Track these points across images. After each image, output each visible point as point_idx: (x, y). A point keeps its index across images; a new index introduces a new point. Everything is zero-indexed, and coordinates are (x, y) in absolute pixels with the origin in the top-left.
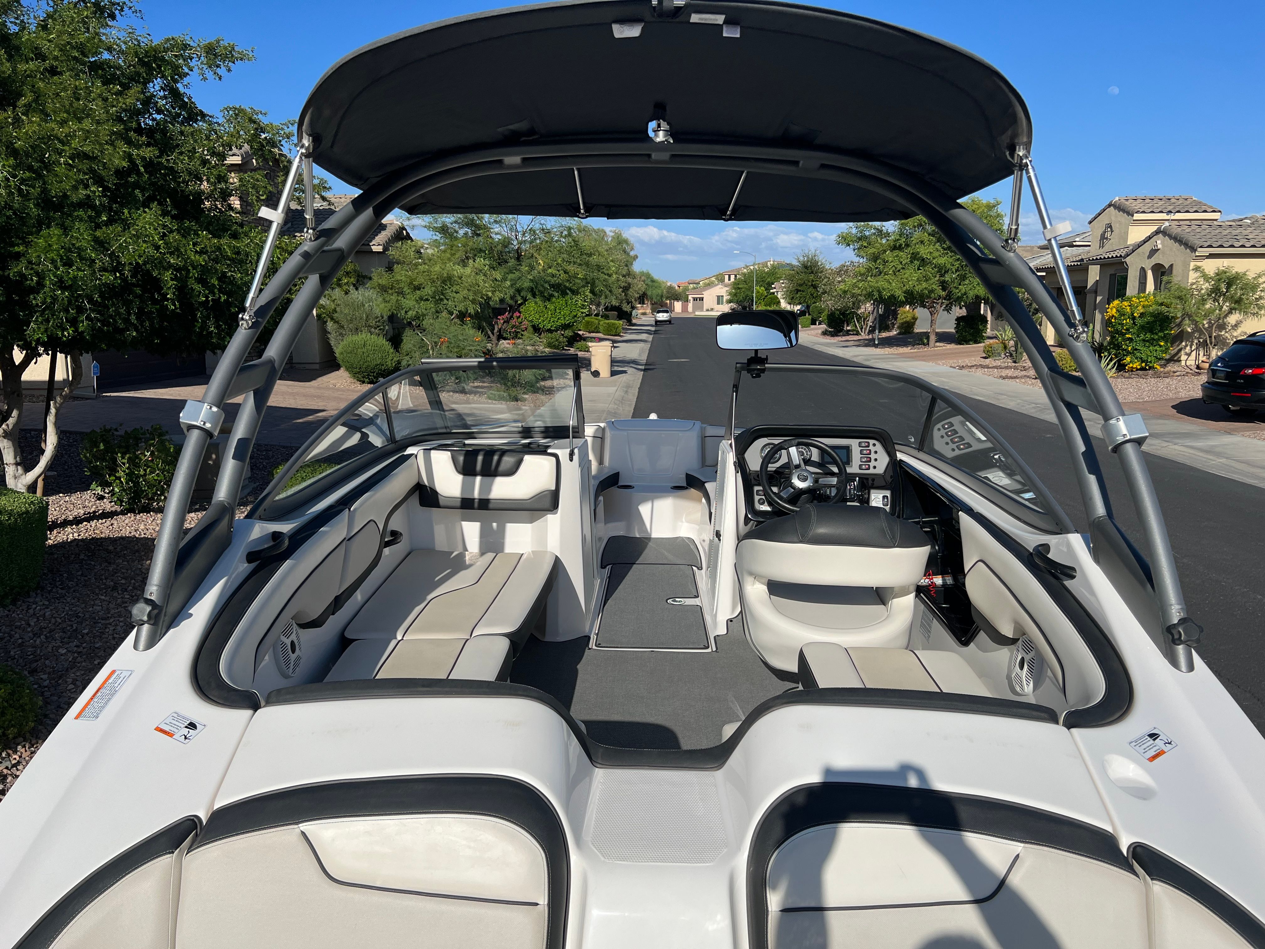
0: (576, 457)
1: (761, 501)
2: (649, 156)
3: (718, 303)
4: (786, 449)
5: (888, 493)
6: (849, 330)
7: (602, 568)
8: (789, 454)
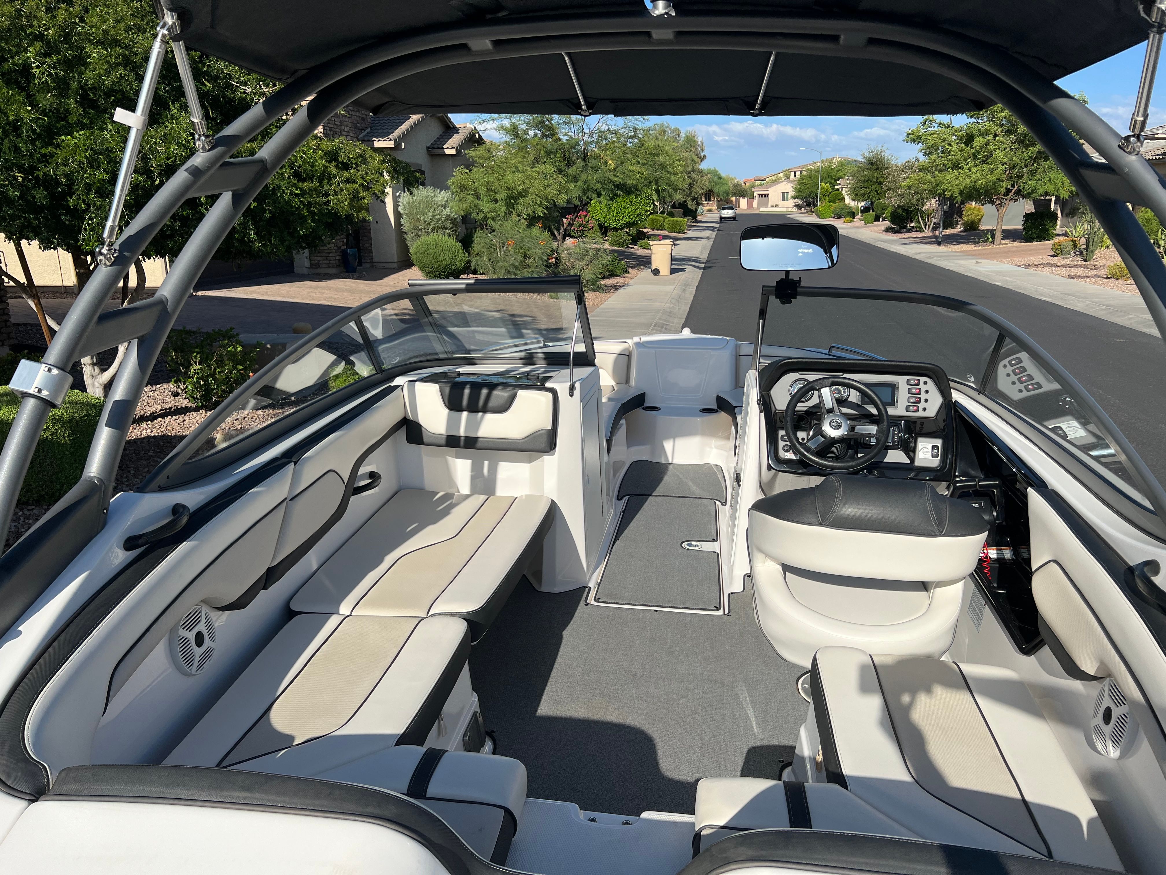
0: (577, 392)
1: (786, 448)
2: (648, 34)
3: (783, 200)
4: (817, 390)
5: (939, 442)
6: (913, 227)
7: (618, 499)
8: (820, 396)
